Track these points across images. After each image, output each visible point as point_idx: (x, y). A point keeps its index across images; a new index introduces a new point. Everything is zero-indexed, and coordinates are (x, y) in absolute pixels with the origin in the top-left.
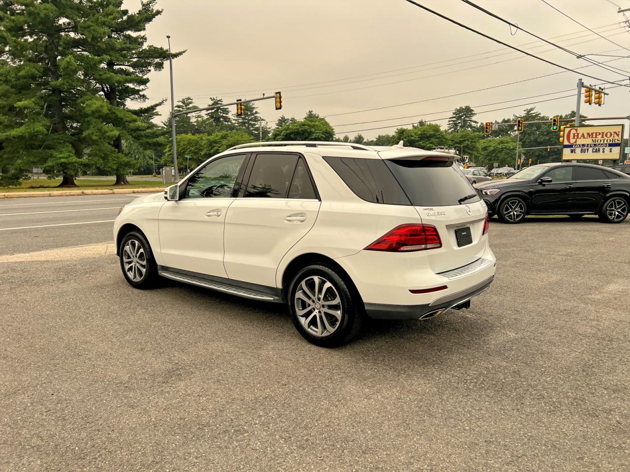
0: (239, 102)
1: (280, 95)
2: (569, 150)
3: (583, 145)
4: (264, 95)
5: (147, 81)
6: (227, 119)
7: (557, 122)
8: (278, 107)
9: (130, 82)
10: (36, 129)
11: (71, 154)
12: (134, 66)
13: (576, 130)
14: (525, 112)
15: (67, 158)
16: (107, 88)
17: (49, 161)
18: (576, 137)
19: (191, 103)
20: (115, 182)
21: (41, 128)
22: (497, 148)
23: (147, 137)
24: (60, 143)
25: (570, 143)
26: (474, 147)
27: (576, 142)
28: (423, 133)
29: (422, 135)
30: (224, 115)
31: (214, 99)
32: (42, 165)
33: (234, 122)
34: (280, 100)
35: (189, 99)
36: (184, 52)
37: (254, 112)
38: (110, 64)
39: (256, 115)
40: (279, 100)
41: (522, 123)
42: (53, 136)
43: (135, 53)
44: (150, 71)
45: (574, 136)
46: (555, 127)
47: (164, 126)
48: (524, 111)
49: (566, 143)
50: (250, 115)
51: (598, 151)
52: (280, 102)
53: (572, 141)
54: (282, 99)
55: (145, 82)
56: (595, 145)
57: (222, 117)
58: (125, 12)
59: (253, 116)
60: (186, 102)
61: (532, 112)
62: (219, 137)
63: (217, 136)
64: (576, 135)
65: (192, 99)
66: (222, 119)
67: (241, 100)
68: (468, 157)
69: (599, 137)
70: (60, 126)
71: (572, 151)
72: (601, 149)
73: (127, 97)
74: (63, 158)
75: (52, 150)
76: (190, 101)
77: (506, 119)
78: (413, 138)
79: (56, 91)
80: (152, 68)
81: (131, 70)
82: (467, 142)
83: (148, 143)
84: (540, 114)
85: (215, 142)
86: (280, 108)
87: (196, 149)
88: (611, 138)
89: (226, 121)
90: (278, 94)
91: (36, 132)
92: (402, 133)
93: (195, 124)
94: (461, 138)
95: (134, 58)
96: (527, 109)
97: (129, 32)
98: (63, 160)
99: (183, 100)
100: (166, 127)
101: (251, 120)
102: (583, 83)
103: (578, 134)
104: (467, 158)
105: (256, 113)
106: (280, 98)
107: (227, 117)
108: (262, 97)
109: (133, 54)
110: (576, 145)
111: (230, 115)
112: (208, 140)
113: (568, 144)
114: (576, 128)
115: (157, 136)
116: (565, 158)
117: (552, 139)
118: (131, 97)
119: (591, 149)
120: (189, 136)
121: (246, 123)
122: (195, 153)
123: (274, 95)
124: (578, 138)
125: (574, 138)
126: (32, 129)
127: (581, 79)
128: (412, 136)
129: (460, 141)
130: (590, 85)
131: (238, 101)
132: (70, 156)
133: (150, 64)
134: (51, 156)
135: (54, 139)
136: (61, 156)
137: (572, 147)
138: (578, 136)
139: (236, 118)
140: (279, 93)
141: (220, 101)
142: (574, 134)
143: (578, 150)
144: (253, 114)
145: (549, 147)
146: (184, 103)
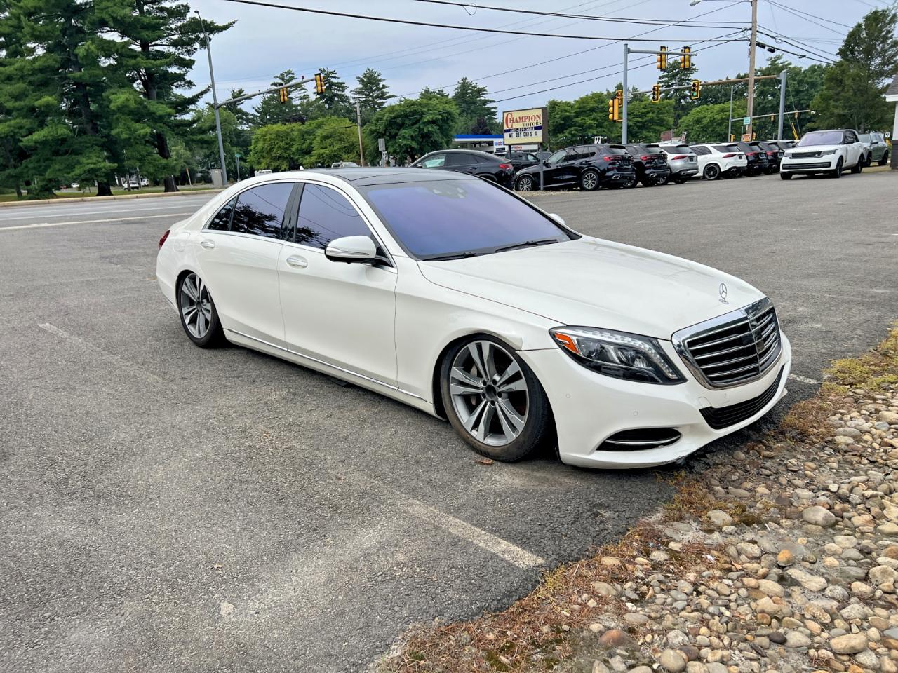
1: (320, 77)
2: (508, 134)
4: (303, 77)
5: (192, 62)
6: (344, 99)
9: (170, 65)
10: (59, 133)
11: (100, 159)
12: (174, 44)
13: (511, 115)
14: (769, 62)
15: (95, 164)
16: (144, 75)
17: (76, 169)
19: (293, 78)
21: (65, 130)
22: (714, 119)
23: (193, 133)
24: (88, 147)
26: (662, 121)
27: (512, 127)
28: (581, 105)
29: (580, 108)
30: (340, 93)
31: (325, 71)
32: (69, 173)
33: (352, 101)
34: (321, 84)
35: (289, 73)
36: (234, 23)
37: (381, 86)
38: (145, 46)
39: (383, 90)
41: (658, 91)
42: (80, 139)
43: (175, 29)
44: (196, 49)
47: (256, 114)
48: (768, 60)
50: (375, 91)
51: (527, 135)
53: (509, 125)
55: (189, 64)
56: (525, 129)
57: (337, 95)
59: (379, 92)
60: (286, 78)
61: (779, 61)
62: (313, 126)
63: (310, 125)
65: (293, 74)
66: (336, 99)
69: (527, 120)
70: (89, 127)
71: (510, 136)
72: (530, 132)
74: (91, 163)
75: (79, 156)
76: (291, 75)
77: (742, 74)
78: (567, 114)
79: (79, 84)
80: (197, 45)
81: (172, 50)
82: (651, 114)
83: (193, 141)
84: (790, 64)
85: (308, 133)
86: (322, 93)
87: (286, 144)
88: (535, 122)
89: (342, 102)
90: (318, 77)
91: (60, 136)
92: (554, 107)
93: (299, 108)
94: (643, 108)
95: (173, 35)
96: (771, 59)
98: (92, 166)
99: (281, 74)
100: (259, 115)
101: (377, 97)
103: (513, 119)
105: (384, 87)
107: (343, 96)
109: (172, 30)
110: (512, 129)
111: (347, 93)
112: (299, 130)
115: (204, 132)
117: (802, 102)
118: (175, 84)
119: (522, 133)
120: (278, 127)
121: (370, 101)
122: (286, 149)
123: (314, 77)
124: (513, 122)
125: (510, 122)
126: (55, 132)
127: (627, 45)
128: (566, 111)
129: (642, 113)
132: (98, 162)
133: (194, 41)
134: (78, 163)
135: (81, 142)
136: (89, 161)
137: (510, 132)
139: (356, 96)
140: (320, 74)
141: (333, 72)
142: (510, 119)
143: (514, 134)
144: (379, 89)
145: (797, 111)
146: (283, 79)
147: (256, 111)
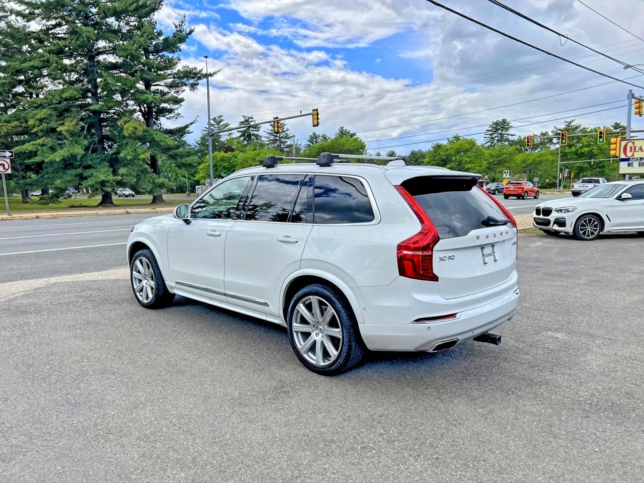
0: (276, 120)
1: (317, 112)
2: (626, 163)
3: (641, 158)
4: (301, 112)
5: (182, 100)
6: (258, 137)
7: (604, 135)
8: (316, 124)
9: (166, 102)
11: (109, 173)
12: (169, 86)
13: (633, 143)
14: (566, 125)
15: (105, 177)
16: (144, 108)
17: (88, 181)
18: (633, 150)
20: (152, 201)
22: (535, 161)
23: (182, 155)
25: (626, 156)
27: (633, 155)
31: (245, 116)
33: (264, 139)
34: (318, 117)
35: (220, 116)
37: (285, 129)
38: (148, 85)
39: (287, 132)
40: (316, 117)
41: (566, 136)
42: (92, 156)
43: (172, 74)
44: (185, 90)
45: (631, 149)
46: (601, 140)
47: (197, 145)
48: (565, 123)
49: (623, 156)
50: (281, 133)
52: (318, 119)
53: (629, 154)
54: (319, 116)
57: (253, 135)
58: (160, 34)
59: (284, 134)
60: (218, 120)
61: (573, 124)
64: (633, 148)
66: (253, 137)
67: (277, 118)
68: (509, 171)
70: (99, 147)
71: (629, 165)
73: (163, 116)
75: (92, 170)
76: (221, 119)
77: (544, 132)
78: (449, 152)
79: (96, 112)
80: (187, 88)
81: (167, 90)
84: (580, 126)
86: (317, 125)
89: (257, 139)
90: (315, 112)
92: (439, 148)
93: (225, 142)
95: (170, 78)
97: (165, 53)
98: (103, 179)
99: (216, 118)
100: (198, 146)
101: (283, 137)
102: (633, 94)
103: (635, 147)
104: (507, 172)
105: (288, 130)
106: (318, 114)
107: (258, 135)
108: (299, 114)
109: (169, 74)
110: (633, 159)
113: (625, 157)
114: (633, 141)
116: (622, 171)
118: (167, 116)
121: (278, 140)
123: (311, 112)
124: (635, 151)
125: (631, 151)
127: (631, 90)
130: (640, 97)
131: (274, 118)
132: (108, 175)
133: (185, 84)
134: (92, 175)
135: (94, 158)
137: (629, 161)
138: (635, 149)
139: (267, 136)
140: (317, 110)
141: (251, 118)
142: (631, 147)
143: (636, 164)
144: (284, 132)
145: (592, 160)
146: (216, 122)
147: (197, 143)
